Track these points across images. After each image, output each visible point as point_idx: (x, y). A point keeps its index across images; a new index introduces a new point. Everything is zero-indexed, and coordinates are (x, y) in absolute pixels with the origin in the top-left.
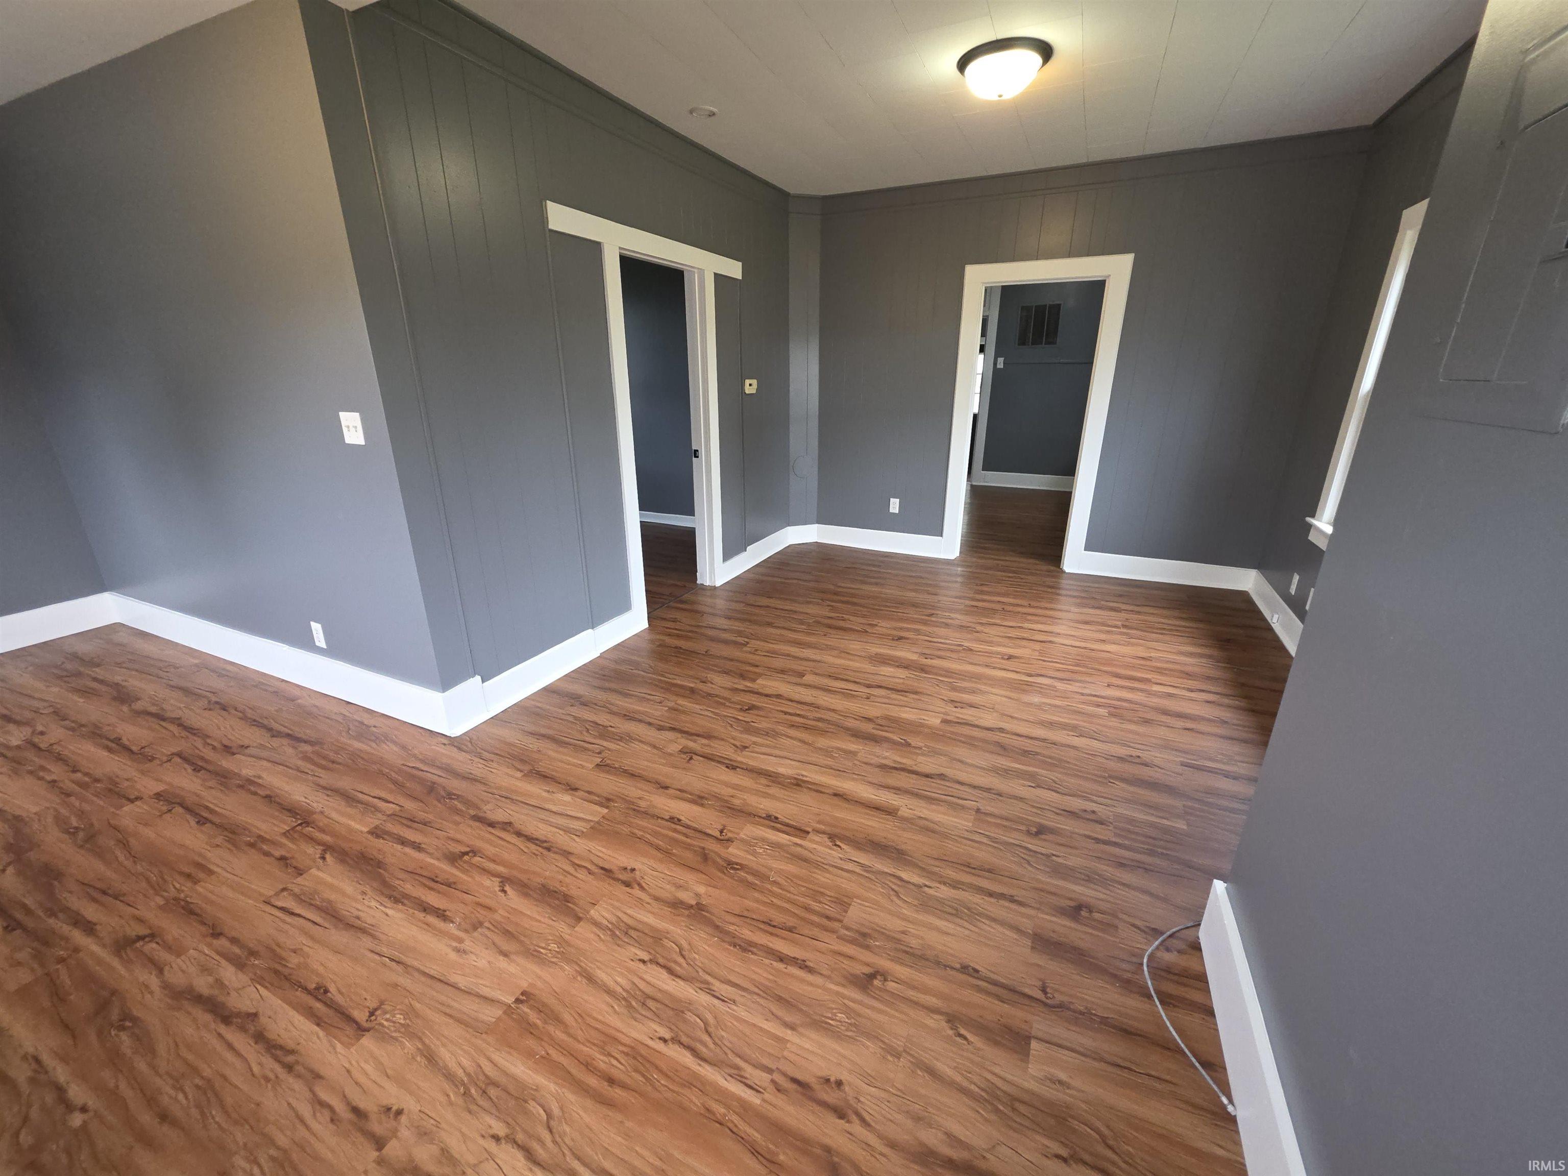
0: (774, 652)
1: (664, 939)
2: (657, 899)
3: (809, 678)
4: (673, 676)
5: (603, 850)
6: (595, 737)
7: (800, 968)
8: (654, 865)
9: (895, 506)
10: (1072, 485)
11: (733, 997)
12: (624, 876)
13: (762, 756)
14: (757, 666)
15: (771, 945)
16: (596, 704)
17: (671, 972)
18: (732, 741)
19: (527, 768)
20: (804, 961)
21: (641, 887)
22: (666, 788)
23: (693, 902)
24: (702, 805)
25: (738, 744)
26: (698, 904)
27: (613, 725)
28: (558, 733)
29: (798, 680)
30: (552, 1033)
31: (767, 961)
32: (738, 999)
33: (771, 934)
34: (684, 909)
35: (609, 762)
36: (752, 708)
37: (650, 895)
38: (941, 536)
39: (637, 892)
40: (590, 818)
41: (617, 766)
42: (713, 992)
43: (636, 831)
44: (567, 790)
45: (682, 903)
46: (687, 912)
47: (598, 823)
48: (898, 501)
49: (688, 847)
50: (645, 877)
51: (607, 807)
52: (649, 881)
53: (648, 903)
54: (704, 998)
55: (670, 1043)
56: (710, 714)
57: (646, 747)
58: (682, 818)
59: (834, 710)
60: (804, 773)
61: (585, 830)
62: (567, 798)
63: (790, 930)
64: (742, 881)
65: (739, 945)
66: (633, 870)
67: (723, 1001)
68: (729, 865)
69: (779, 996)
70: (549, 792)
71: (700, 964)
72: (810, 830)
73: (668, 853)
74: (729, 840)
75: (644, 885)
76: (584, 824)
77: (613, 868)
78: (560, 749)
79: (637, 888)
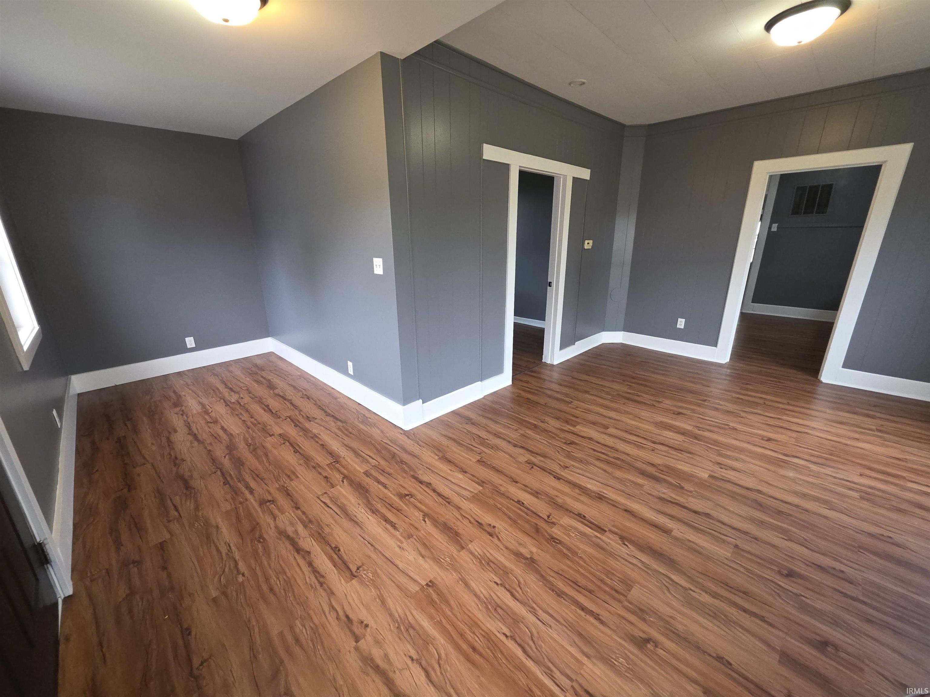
0: (589, 411)
1: (510, 574)
2: (507, 548)
3: (611, 430)
5: (479, 511)
6: (478, 444)
7: (595, 618)
8: (507, 527)
9: (681, 323)
10: (835, 317)
11: (550, 623)
12: (490, 530)
13: (577, 475)
14: (577, 417)
15: (576, 598)
16: (479, 425)
17: (512, 595)
18: (559, 462)
19: (441, 455)
20: (598, 615)
21: (499, 539)
22: (517, 482)
23: (529, 556)
24: (537, 498)
25: (562, 464)
26: (531, 558)
27: (488, 439)
28: (458, 438)
29: (602, 430)
30: (444, 609)
31: (573, 607)
32: (553, 625)
33: (577, 590)
34: (523, 559)
35: (484, 460)
36: (572, 443)
37: (503, 545)
38: (716, 346)
39: (495, 540)
40: (472, 490)
41: (489, 463)
42: (537, 616)
43: (498, 505)
44: (461, 472)
45: (521, 554)
46: (524, 561)
47: (476, 494)
48: (684, 320)
49: (528, 521)
50: (501, 533)
51: (482, 486)
52: (503, 536)
53: (502, 549)
54: (531, 618)
55: (509, 638)
56: (545, 442)
57: (506, 455)
58: (525, 503)
59: (628, 455)
60: (605, 492)
61: (469, 497)
62: (460, 476)
63: (590, 592)
64: (561, 551)
65: (556, 592)
66: (494, 527)
67: (544, 624)
68: (552, 539)
69: (580, 633)
70: (451, 470)
71: (530, 596)
72: (607, 530)
73: (515, 522)
74: (553, 523)
75: (500, 537)
76: (468, 493)
77: (483, 523)
78: (459, 447)
79: (496, 538)
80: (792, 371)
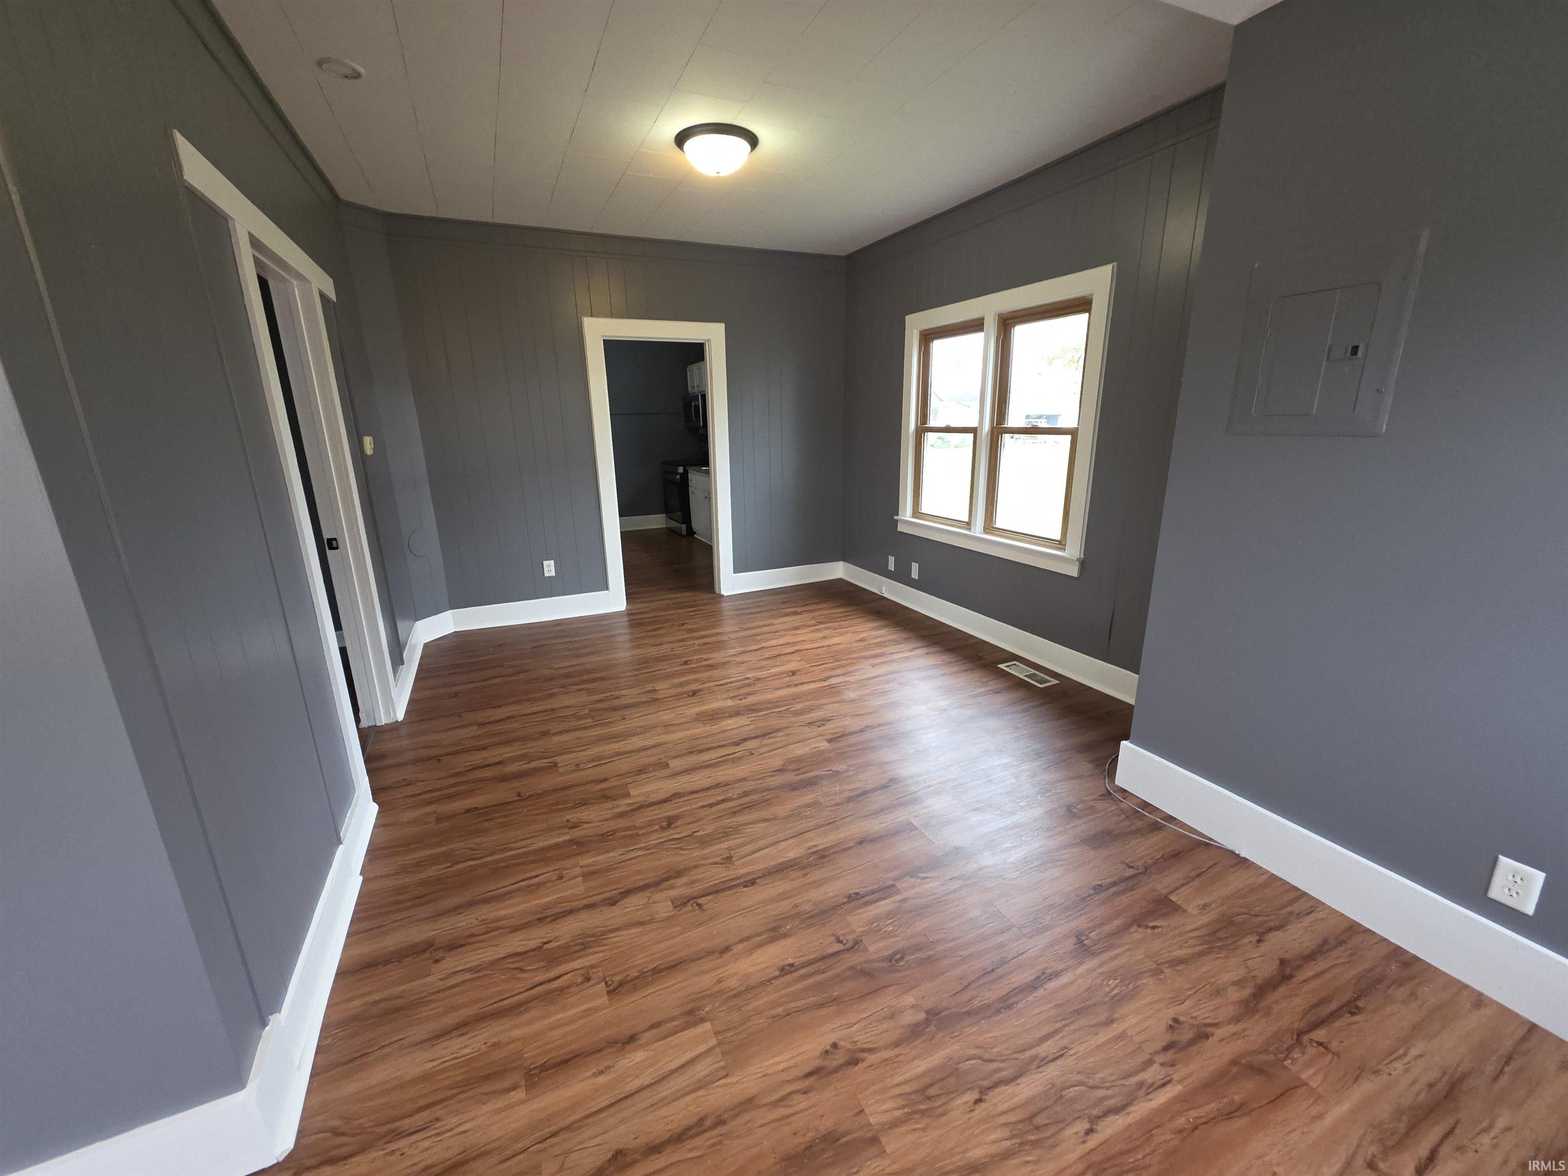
0: (601, 758)
1: (958, 1066)
2: (896, 1044)
3: (676, 764)
4: (529, 841)
5: (776, 1059)
6: (547, 969)
8: (844, 1022)
9: (549, 568)
11: (1060, 1047)
12: (839, 1058)
13: (757, 855)
14: (606, 780)
16: (473, 935)
17: (1004, 1083)
18: (710, 861)
19: (516, 1077)
21: (871, 1050)
22: (727, 949)
23: (922, 1016)
24: (785, 936)
25: (718, 859)
26: (927, 1012)
27: (545, 940)
28: (481, 1005)
29: (665, 772)
32: (1065, 1043)
34: (925, 1028)
35: (616, 979)
36: (670, 822)
37: (886, 1048)
38: (607, 589)
39: (872, 1058)
40: (703, 1048)
41: (636, 974)
42: (1046, 1060)
43: (774, 1012)
44: (623, 1049)
45: (917, 1025)
46: (932, 1028)
47: (720, 1044)
48: (552, 562)
49: (839, 979)
50: (855, 1039)
51: (703, 1020)
52: (863, 1039)
53: (897, 1056)
54: (1051, 1071)
55: (1095, 1127)
56: (640, 853)
57: (632, 931)
58: (790, 961)
59: (744, 779)
60: (813, 843)
61: (722, 1064)
62: (639, 1056)
64: (920, 963)
65: (1001, 1008)
66: (835, 1046)
67: (1062, 1055)
68: (891, 961)
69: (1074, 1011)
70: (601, 1072)
71: (1009, 1052)
73: (834, 1001)
74: (857, 942)
75: (865, 1046)
76: (709, 1060)
77: (818, 1063)
78: (526, 1017)
79: (866, 1055)
80: (685, 594)
